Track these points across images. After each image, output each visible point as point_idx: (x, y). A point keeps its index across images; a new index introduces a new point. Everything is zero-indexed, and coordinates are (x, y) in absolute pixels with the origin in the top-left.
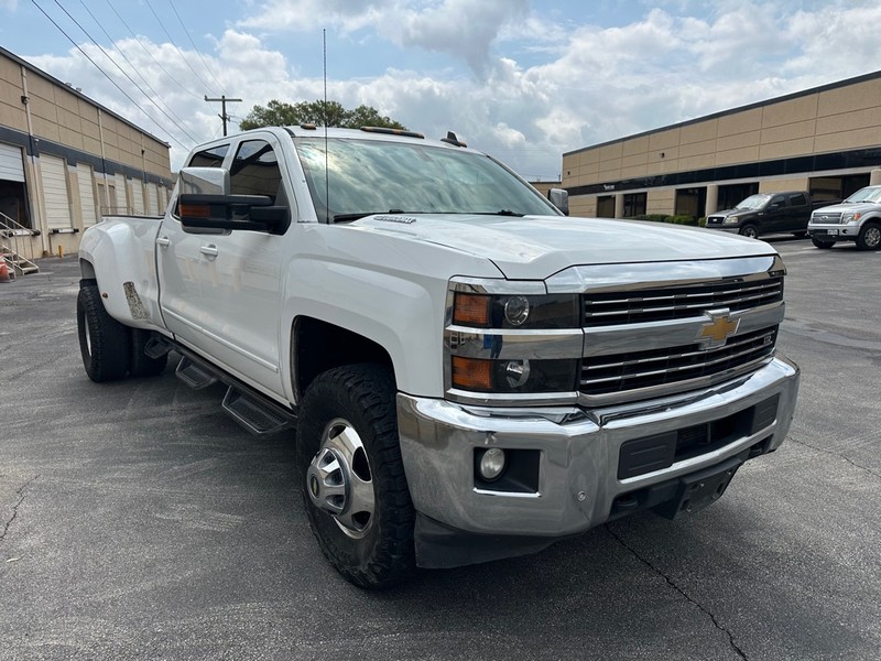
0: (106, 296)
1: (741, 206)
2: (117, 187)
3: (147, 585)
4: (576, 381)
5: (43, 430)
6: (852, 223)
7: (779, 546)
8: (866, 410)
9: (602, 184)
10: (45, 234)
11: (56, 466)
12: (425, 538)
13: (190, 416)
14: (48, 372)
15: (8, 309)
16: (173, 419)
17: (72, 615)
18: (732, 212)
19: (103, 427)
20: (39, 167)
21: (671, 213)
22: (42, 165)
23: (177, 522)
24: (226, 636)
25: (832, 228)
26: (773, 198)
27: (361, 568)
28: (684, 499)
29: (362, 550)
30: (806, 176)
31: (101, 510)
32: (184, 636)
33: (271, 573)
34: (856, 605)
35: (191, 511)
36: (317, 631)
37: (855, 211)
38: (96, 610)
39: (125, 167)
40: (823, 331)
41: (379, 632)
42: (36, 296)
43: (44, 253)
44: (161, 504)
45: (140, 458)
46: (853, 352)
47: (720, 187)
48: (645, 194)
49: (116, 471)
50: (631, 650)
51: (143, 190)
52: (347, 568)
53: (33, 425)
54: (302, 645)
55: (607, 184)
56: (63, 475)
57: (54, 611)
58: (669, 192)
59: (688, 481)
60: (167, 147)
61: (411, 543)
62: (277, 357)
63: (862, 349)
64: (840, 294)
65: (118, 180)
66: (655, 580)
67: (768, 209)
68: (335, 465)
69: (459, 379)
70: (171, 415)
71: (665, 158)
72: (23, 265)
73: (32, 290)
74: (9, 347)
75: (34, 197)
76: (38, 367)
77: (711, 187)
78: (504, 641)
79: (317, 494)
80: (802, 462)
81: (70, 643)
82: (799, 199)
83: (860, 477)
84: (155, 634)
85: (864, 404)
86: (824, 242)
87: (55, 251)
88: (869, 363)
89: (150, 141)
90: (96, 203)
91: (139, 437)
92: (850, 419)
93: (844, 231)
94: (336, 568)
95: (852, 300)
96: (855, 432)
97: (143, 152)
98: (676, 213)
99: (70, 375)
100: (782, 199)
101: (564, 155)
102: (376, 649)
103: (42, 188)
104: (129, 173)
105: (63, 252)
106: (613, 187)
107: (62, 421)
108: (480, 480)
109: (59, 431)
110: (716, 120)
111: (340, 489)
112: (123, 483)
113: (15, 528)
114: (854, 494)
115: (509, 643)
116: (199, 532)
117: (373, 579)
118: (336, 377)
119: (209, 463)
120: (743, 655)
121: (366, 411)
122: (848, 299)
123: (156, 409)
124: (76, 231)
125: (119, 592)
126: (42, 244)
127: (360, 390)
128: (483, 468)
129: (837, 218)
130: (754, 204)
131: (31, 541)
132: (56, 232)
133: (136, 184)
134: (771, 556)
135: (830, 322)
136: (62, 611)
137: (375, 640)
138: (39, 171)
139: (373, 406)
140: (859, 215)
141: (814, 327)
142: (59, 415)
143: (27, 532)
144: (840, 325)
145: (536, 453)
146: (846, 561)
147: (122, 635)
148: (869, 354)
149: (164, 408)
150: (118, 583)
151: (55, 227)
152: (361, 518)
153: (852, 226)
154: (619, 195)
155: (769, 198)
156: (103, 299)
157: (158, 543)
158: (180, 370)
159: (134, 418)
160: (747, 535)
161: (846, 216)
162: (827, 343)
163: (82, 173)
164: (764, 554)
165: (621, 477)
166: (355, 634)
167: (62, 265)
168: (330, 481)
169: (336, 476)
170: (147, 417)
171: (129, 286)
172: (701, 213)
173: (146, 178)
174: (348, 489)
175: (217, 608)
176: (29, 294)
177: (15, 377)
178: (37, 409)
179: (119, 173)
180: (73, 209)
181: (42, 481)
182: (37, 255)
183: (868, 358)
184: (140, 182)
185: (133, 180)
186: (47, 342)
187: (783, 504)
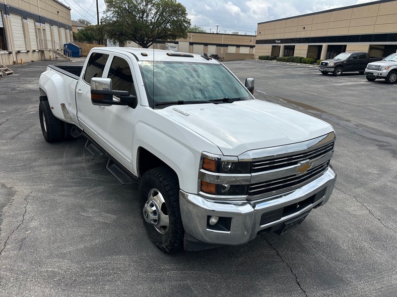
0: (53, 108)
1: (336, 58)
2: (46, 30)
3: (81, 246)
4: (247, 191)
5: (30, 168)
6: (385, 71)
7: (321, 239)
8: (369, 173)
9: (275, 40)
10: (14, 53)
11: (38, 187)
12: (187, 241)
13: (91, 164)
14: (26, 135)
15: (3, 97)
16: (84, 165)
17: (55, 258)
18: (332, 60)
19: (55, 168)
20: (10, 20)
21: (305, 56)
22: (11, 19)
23: (90, 217)
24: (113, 269)
25: (376, 73)
26: (352, 55)
27: (163, 245)
28: (285, 228)
29: (164, 240)
30: (368, 44)
31: (60, 210)
32: (98, 269)
33: (128, 243)
34: (344, 266)
35: (96, 212)
36: (147, 269)
37: (387, 65)
38: (63, 256)
39: (50, 20)
40: (361, 129)
41: (169, 270)
42: (14, 89)
43: (14, 62)
44: (83, 208)
45: (72, 185)
46: (371, 141)
47: (329, 46)
48: (294, 46)
49: (63, 191)
50: (260, 282)
51: (59, 31)
52: (158, 244)
53: (25, 165)
54: (141, 274)
55: (277, 40)
56: (42, 192)
57: (48, 256)
58: (305, 46)
59: (287, 224)
60: (70, 10)
61: (182, 241)
62: (131, 158)
63: (375, 140)
64: (373, 108)
65: (47, 26)
66: (273, 252)
67: (348, 60)
68: (154, 208)
69: (203, 188)
70: (82, 162)
71: (305, 30)
72: (6, 70)
73: (11, 85)
74: (7, 120)
75: (8, 35)
76: (22, 132)
77: (325, 45)
78: (214, 276)
79: (147, 218)
80: (338, 199)
81: (56, 270)
82: (363, 56)
83: (359, 207)
84: (87, 267)
85: (369, 170)
86: (371, 78)
87: (19, 61)
88: (376, 148)
89: (61, 7)
90: (37, 38)
91: (70, 173)
92: (362, 178)
93: (381, 74)
94: (154, 243)
95: (377, 112)
96: (362, 185)
97: (58, 12)
98: (307, 57)
99: (37, 138)
100: (356, 55)
101: (258, 24)
102: (168, 277)
103: (11, 30)
104: (52, 23)
105: (23, 62)
106: (280, 41)
107: (36, 164)
108: (209, 226)
109: (37, 169)
110: (331, 13)
111: (156, 217)
112: (66, 197)
113: (27, 217)
114: (355, 216)
115: (216, 276)
116: (99, 222)
117: (167, 250)
118: (156, 175)
119: (100, 189)
120: (299, 285)
121: (167, 192)
122: (375, 111)
123: (76, 159)
124: (28, 51)
125: (71, 248)
126: (13, 57)
127: (165, 183)
128: (210, 221)
129: (378, 68)
130: (342, 57)
131: (33, 224)
132: (19, 52)
133: (55, 28)
134: (317, 243)
135: (365, 124)
136: (51, 256)
137: (168, 273)
138: (10, 22)
139: (170, 190)
140: (388, 67)
141: (358, 126)
142: (35, 160)
143: (32, 219)
144: (369, 125)
145: (230, 219)
146: (344, 247)
147: (75, 267)
148: (377, 143)
149: (79, 159)
150: (70, 244)
151: (19, 49)
152: (164, 227)
153: (385, 72)
154: (282, 45)
155: (349, 55)
156: (52, 109)
157: (84, 227)
158: (87, 146)
159: (67, 164)
160: (310, 234)
161: (383, 67)
162: (361, 136)
163: (30, 23)
164: (315, 242)
165: (261, 224)
166: (160, 271)
167: (23, 69)
168: (152, 214)
169: (155, 212)
170: (73, 163)
171: (63, 105)
172: (319, 57)
173: (60, 25)
174: (159, 217)
175: (109, 257)
176: (11, 88)
177: (13, 138)
178: (26, 156)
179: (47, 23)
180: (26, 40)
181: (33, 194)
182: (11, 63)
183: (377, 145)
184: (57, 27)
185: (54, 26)
186: (23, 118)
187: (326, 219)
